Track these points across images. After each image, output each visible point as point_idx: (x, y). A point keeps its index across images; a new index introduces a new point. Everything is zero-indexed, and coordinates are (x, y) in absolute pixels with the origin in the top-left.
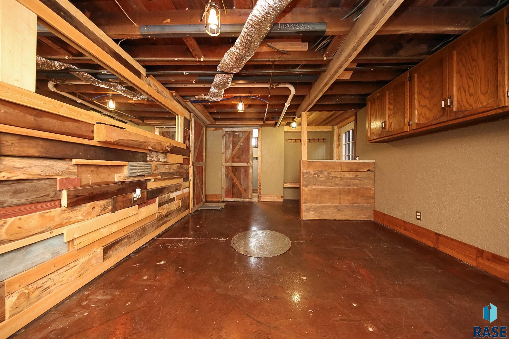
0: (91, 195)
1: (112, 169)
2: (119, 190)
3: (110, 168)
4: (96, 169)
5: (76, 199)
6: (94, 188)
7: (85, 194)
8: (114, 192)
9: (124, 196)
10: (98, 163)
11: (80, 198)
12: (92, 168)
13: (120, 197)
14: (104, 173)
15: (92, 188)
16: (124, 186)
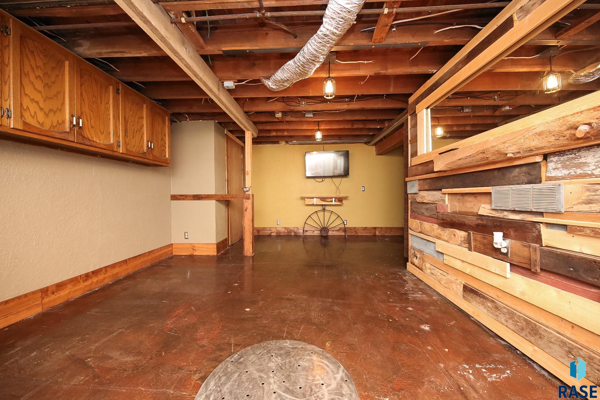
0: (451, 221)
1: (479, 198)
2: (478, 225)
3: (476, 197)
4: (462, 198)
5: (443, 221)
6: (453, 216)
7: (447, 219)
8: (472, 226)
9: (485, 236)
10: (457, 191)
11: (445, 221)
12: (459, 197)
13: (479, 236)
14: (470, 202)
15: (452, 215)
16: (484, 222)
